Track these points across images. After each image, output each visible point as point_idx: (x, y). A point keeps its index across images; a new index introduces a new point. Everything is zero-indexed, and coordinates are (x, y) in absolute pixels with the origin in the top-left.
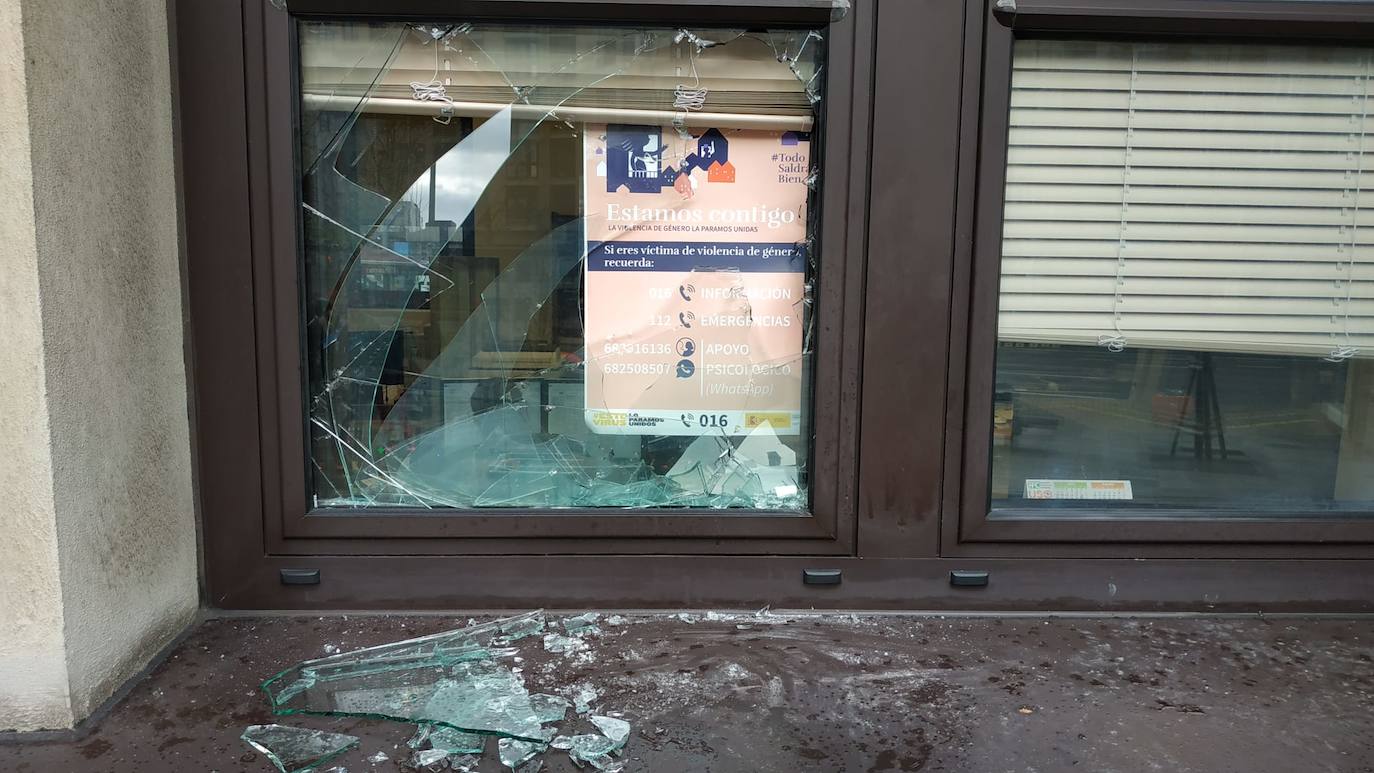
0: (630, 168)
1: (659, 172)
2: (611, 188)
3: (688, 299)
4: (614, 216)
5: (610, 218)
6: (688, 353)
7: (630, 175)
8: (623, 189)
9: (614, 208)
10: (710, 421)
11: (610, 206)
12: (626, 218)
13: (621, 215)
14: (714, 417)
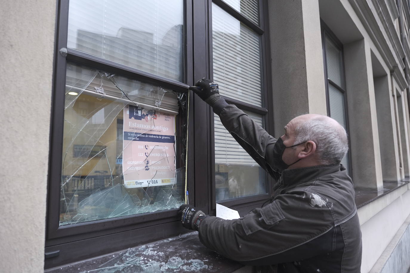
0: (135, 113)
1: (141, 114)
2: (130, 118)
3: (147, 149)
4: (131, 125)
5: (130, 126)
6: (147, 164)
7: (135, 115)
8: (133, 118)
9: (131, 123)
10: (154, 182)
11: (130, 122)
12: (133, 126)
13: (132, 125)
14: (154, 181)
